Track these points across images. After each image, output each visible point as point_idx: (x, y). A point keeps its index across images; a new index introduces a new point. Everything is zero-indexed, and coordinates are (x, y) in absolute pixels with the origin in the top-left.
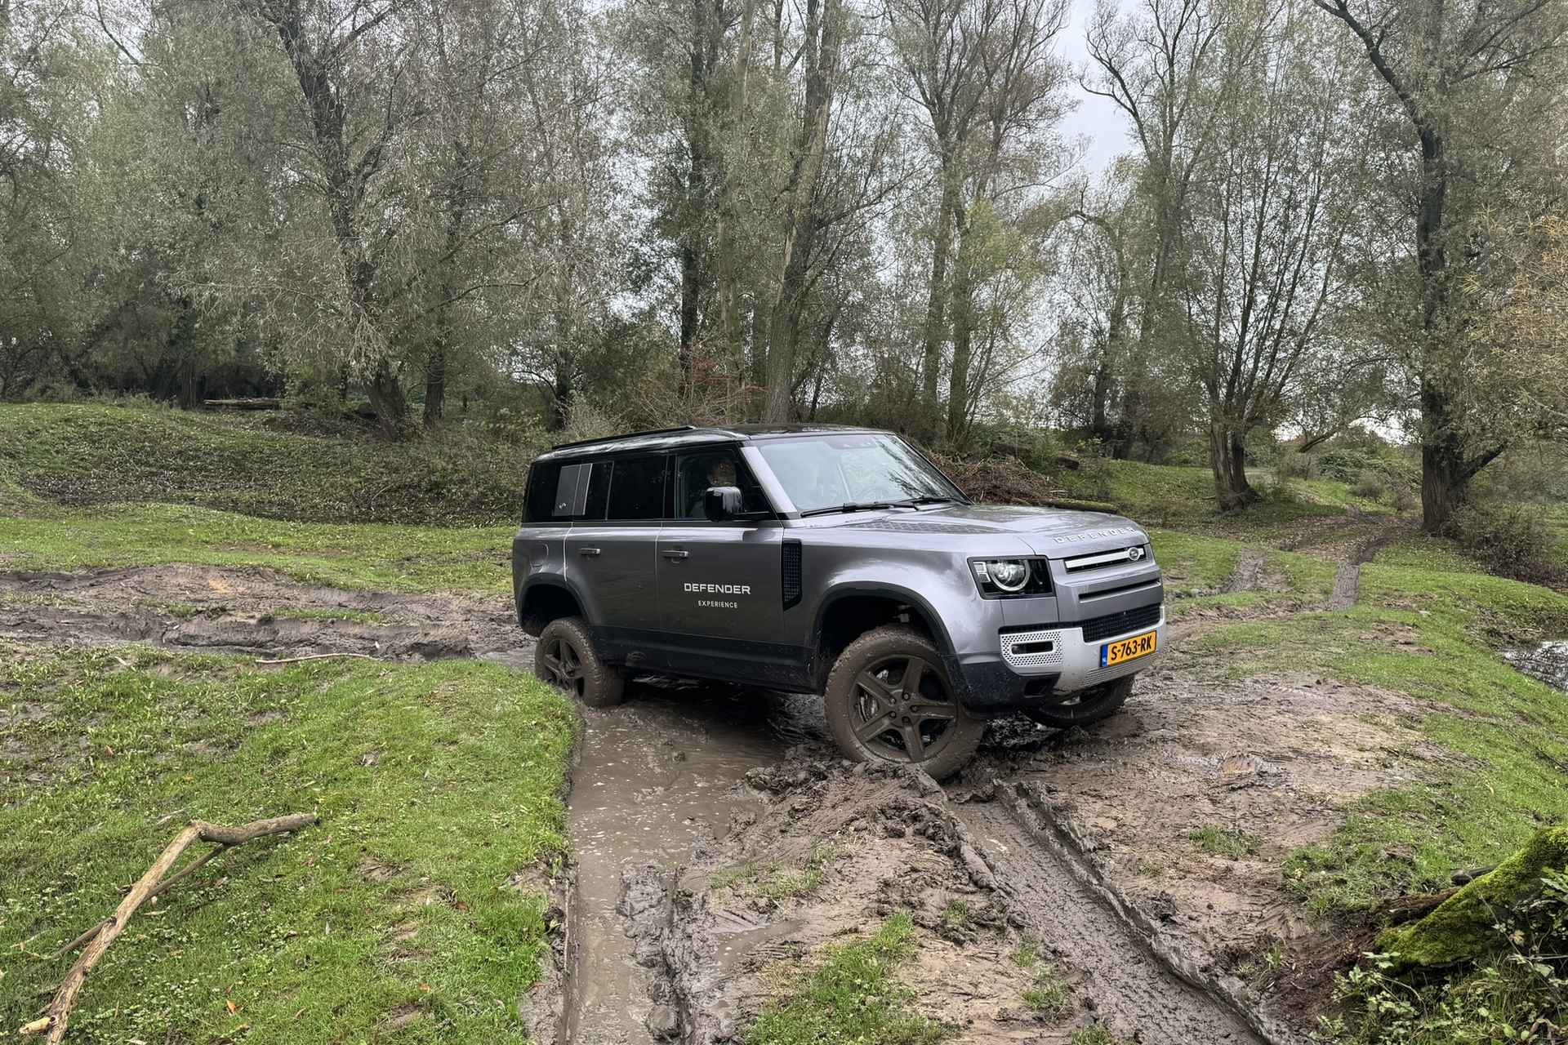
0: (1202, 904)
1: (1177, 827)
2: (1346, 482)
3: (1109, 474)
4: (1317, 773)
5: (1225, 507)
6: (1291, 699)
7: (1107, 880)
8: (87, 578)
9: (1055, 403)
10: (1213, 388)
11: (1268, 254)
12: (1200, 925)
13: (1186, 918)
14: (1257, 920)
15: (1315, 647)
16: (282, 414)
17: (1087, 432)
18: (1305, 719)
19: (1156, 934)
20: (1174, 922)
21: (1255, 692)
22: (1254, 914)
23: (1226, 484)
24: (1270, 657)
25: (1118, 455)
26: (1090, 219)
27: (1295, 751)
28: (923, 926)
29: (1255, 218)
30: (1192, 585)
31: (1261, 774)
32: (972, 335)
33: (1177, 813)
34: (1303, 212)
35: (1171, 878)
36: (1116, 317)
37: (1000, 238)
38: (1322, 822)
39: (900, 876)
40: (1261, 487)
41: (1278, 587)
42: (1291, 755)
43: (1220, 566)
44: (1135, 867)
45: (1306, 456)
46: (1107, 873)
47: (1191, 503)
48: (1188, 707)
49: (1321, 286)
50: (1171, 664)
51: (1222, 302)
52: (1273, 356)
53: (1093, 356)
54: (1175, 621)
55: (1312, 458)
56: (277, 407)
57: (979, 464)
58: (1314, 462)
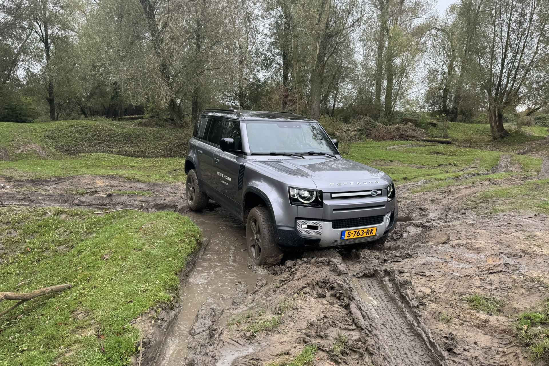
0: (471, 341)
1: (462, 294)
2: (545, 127)
3: (448, 128)
4: (535, 265)
5: (495, 138)
6: (522, 223)
7: (423, 324)
8: (55, 181)
9: (427, 101)
10: (490, 92)
11: (513, 36)
12: (469, 354)
13: (462, 349)
14: (502, 354)
15: (534, 197)
16: (144, 121)
17: (440, 112)
18: (529, 234)
19: (445, 360)
20: (455, 353)
21: (504, 220)
22: (500, 349)
23: (495, 129)
24: (512, 203)
25: (452, 120)
26: (439, 30)
27: (524, 252)
28: (323, 351)
29: (507, 22)
30: (480, 170)
31: (506, 265)
32: (393, 77)
33: (462, 286)
34: (527, 18)
35: (456, 324)
36: (451, 67)
37: (404, 39)
38: (538, 294)
39: (318, 320)
40: (510, 130)
41: (517, 170)
42: (522, 254)
43: (492, 162)
44: (438, 317)
45: (529, 117)
46: (422, 320)
47: (481, 137)
48: (472, 228)
49: (535, 47)
50: (466, 207)
51: (493, 57)
52: (515, 78)
53: (441, 83)
54: (470, 187)
55: (532, 118)
56: (142, 118)
57: (396, 126)
58: (532, 119)
